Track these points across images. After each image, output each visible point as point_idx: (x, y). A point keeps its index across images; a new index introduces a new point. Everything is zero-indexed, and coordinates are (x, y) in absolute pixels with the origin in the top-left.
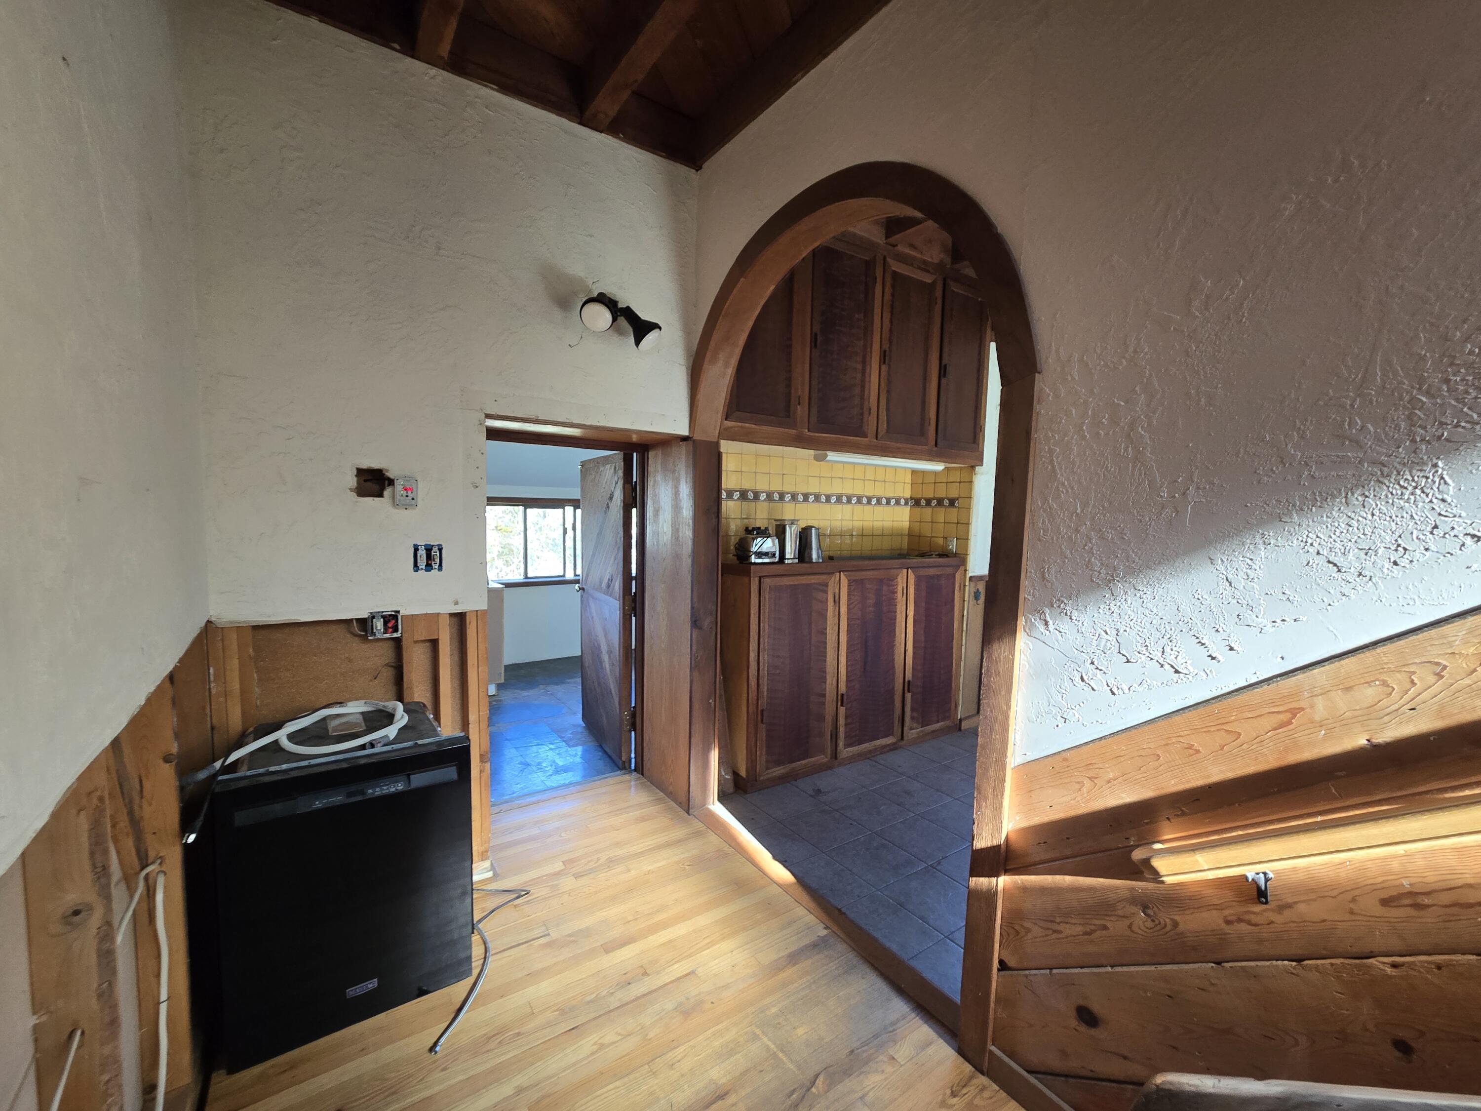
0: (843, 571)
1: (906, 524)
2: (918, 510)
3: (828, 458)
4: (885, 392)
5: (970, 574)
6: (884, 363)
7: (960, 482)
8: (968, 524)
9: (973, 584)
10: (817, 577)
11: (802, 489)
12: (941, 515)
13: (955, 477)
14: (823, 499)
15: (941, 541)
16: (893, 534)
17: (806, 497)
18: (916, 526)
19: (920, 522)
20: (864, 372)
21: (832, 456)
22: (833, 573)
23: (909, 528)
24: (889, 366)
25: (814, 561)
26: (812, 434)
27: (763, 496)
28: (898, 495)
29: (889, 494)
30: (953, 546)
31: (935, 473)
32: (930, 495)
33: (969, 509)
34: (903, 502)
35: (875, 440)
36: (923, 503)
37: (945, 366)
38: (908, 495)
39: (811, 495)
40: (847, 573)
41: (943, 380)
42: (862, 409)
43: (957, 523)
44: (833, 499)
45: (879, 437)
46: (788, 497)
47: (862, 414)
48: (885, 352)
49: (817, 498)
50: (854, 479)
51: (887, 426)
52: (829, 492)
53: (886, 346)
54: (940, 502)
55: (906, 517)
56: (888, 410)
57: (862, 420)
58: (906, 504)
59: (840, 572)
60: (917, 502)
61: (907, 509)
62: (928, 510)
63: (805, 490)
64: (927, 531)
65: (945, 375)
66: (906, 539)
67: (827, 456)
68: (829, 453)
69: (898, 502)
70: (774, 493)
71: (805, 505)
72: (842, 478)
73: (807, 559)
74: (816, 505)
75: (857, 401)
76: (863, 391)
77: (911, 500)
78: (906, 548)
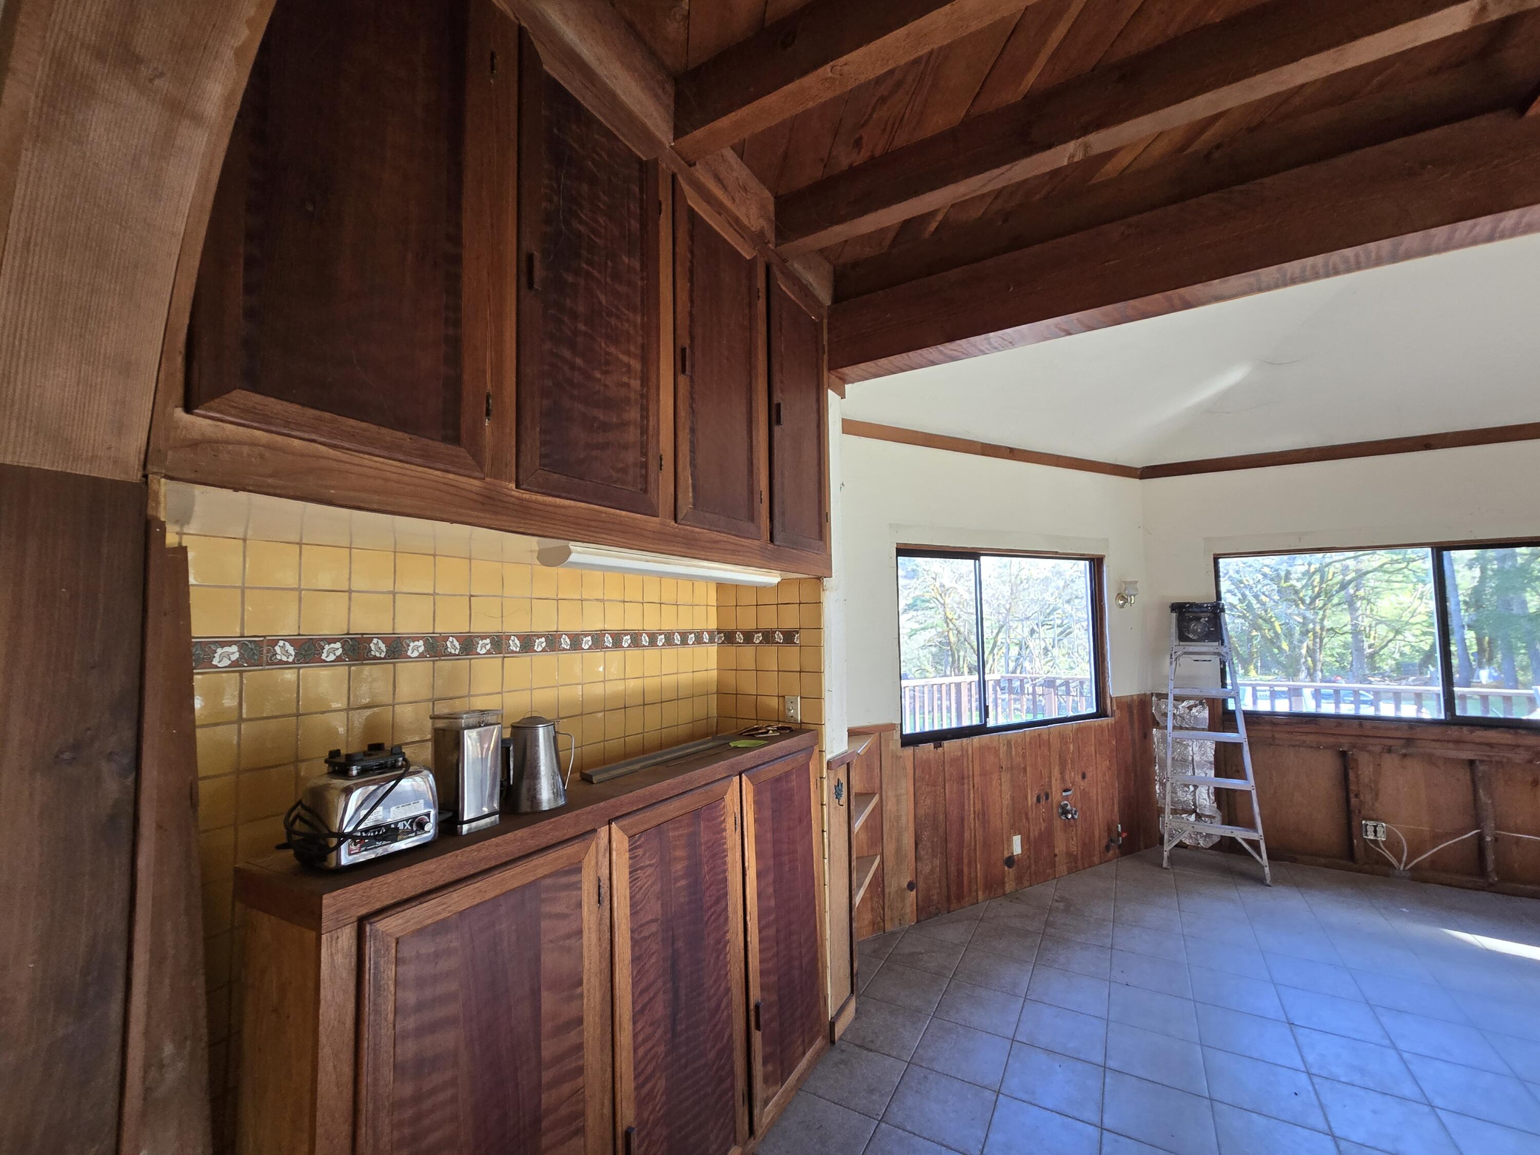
0: (616, 819)
1: (714, 674)
2: (732, 649)
3: (573, 558)
4: (687, 430)
5: (828, 756)
6: (684, 371)
7: (800, 603)
8: (819, 672)
9: (832, 773)
10: (552, 855)
11: (516, 624)
12: (771, 656)
13: (792, 595)
14: (565, 642)
15: (774, 702)
16: (694, 694)
17: (527, 643)
18: (731, 677)
19: (736, 670)
20: (645, 380)
21: (580, 553)
22: (594, 831)
23: (719, 682)
24: (692, 380)
25: (545, 806)
26: (526, 496)
27: (416, 648)
28: (698, 626)
29: (685, 626)
30: (797, 712)
31: (758, 589)
32: (751, 625)
33: (817, 647)
34: (706, 637)
35: (673, 523)
36: (740, 638)
37: (779, 405)
38: (713, 625)
39: (539, 637)
40: (625, 822)
41: (777, 429)
42: (645, 454)
43: (800, 672)
44: (587, 642)
45: (680, 516)
46: (484, 646)
47: (645, 465)
48: (683, 350)
49: (553, 642)
50: (624, 602)
51: (694, 497)
52: (576, 628)
53: (685, 341)
54: (768, 637)
55: (713, 663)
56: (693, 464)
57: (645, 478)
58: (712, 641)
59: (609, 823)
60: (729, 637)
61: (713, 649)
62: (749, 650)
63: (525, 628)
64: (748, 684)
65: (779, 422)
66: (714, 700)
67: (569, 552)
68: (574, 546)
69: (699, 640)
70: (447, 639)
71: (526, 659)
72: (602, 601)
73: (525, 806)
74: (551, 657)
75: (632, 435)
76: (645, 416)
77: (719, 633)
78: (716, 715)
